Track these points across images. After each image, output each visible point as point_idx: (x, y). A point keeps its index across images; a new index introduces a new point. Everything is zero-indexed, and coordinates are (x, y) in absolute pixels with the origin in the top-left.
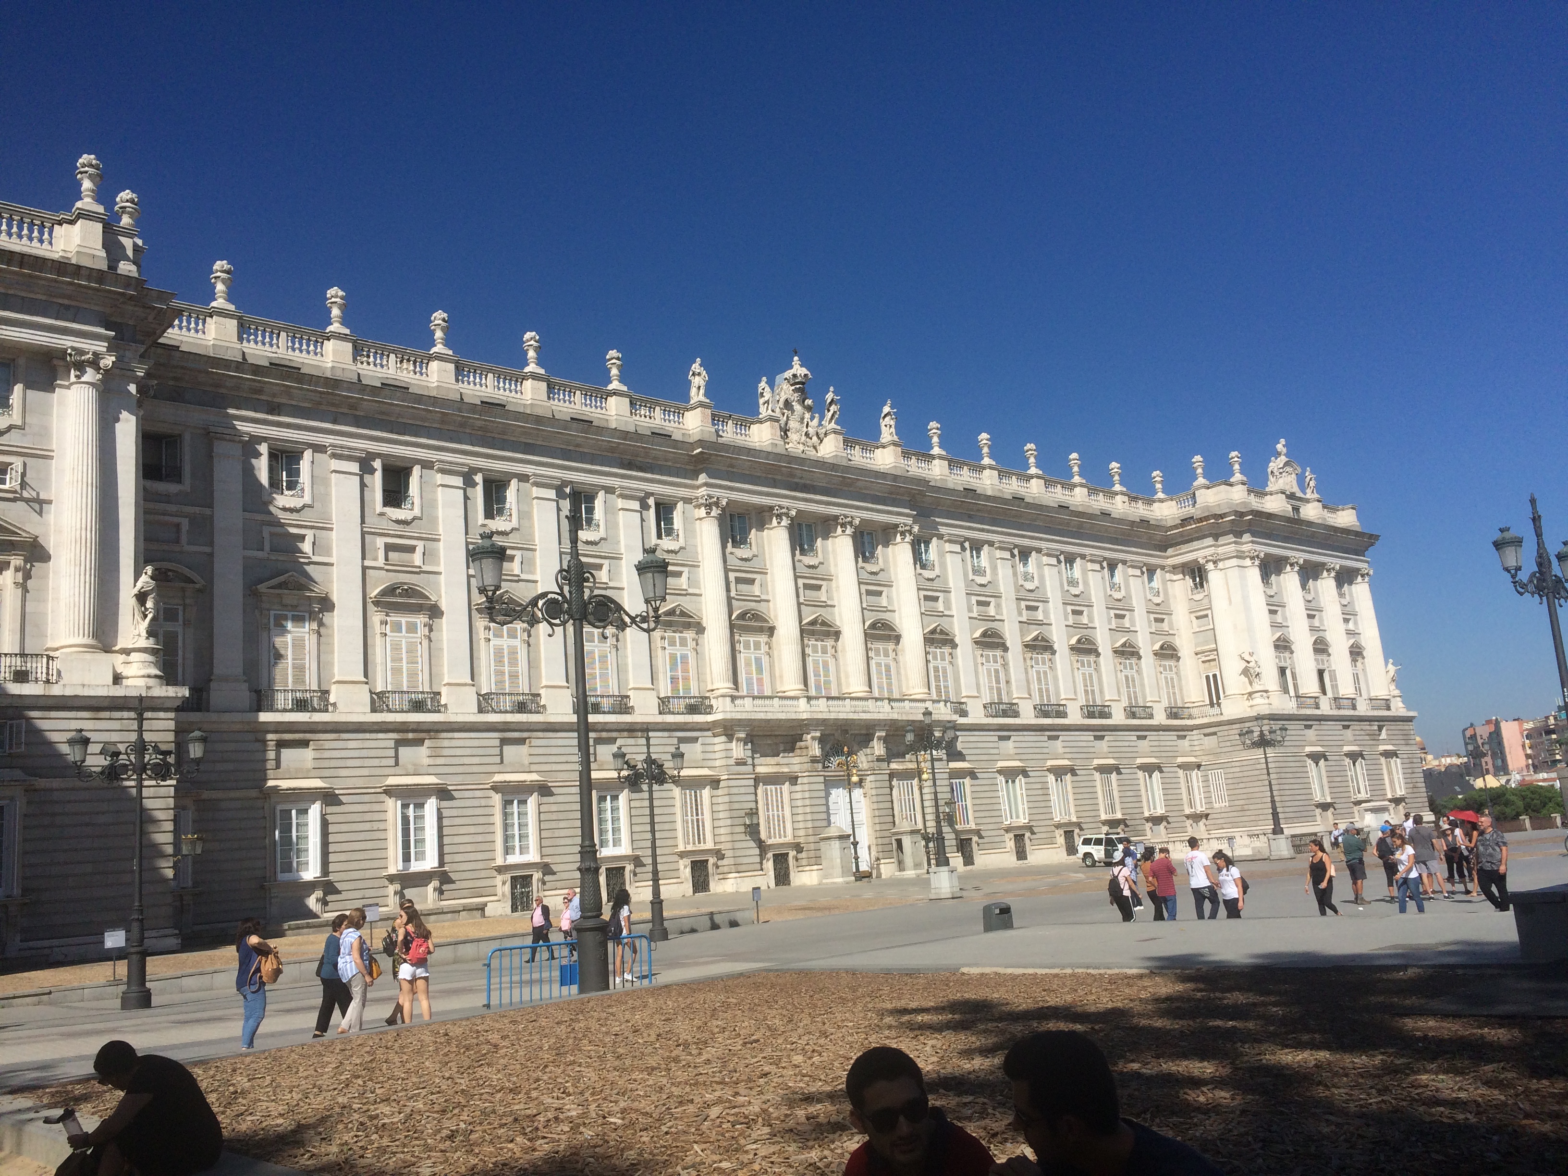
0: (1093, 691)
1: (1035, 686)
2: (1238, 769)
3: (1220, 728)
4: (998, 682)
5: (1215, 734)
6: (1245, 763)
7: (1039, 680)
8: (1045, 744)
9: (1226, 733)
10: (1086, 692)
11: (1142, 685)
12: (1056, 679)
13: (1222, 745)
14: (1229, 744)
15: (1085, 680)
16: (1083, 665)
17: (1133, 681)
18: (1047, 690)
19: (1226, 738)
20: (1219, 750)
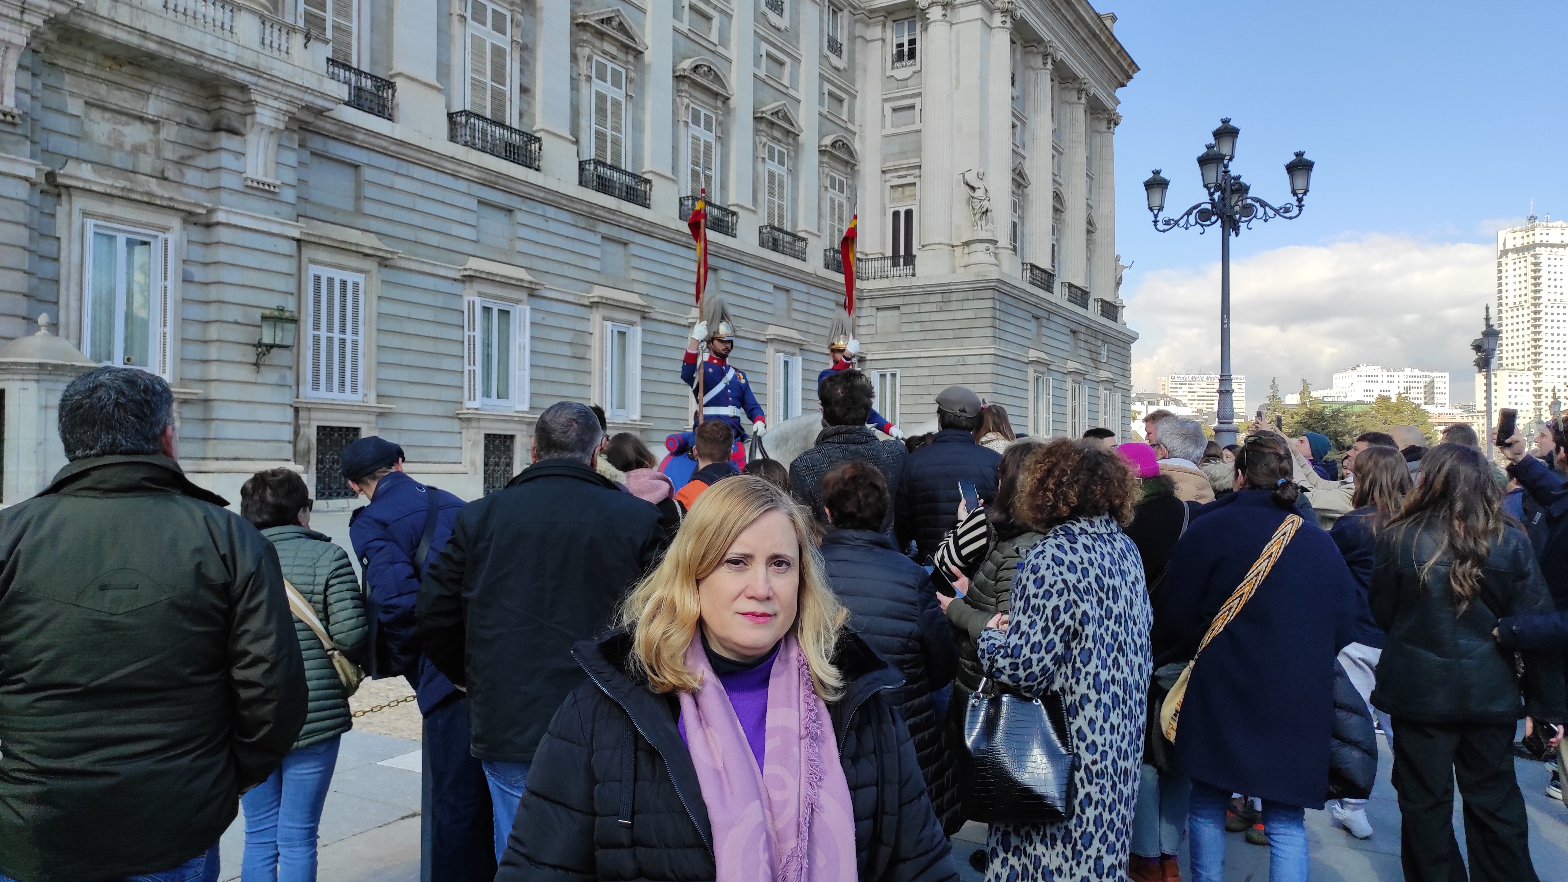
0: (708, 179)
1: (589, 124)
2: (925, 372)
3: (908, 300)
4: (499, 75)
5: (897, 308)
6: (939, 362)
7: (601, 110)
8: (596, 252)
9: (916, 309)
10: (695, 175)
11: (795, 200)
12: (638, 127)
13: (905, 328)
14: (917, 327)
15: (696, 150)
16: (696, 121)
17: (781, 186)
18: (616, 142)
19: (915, 318)
20: (899, 337)
